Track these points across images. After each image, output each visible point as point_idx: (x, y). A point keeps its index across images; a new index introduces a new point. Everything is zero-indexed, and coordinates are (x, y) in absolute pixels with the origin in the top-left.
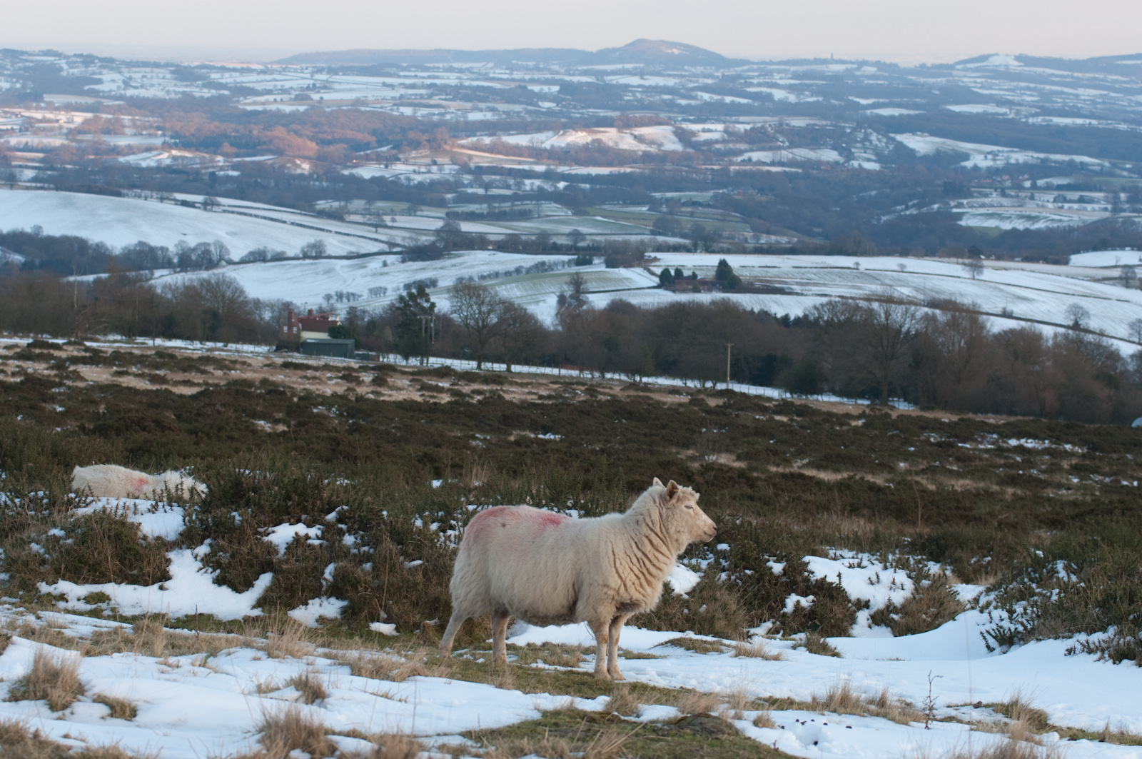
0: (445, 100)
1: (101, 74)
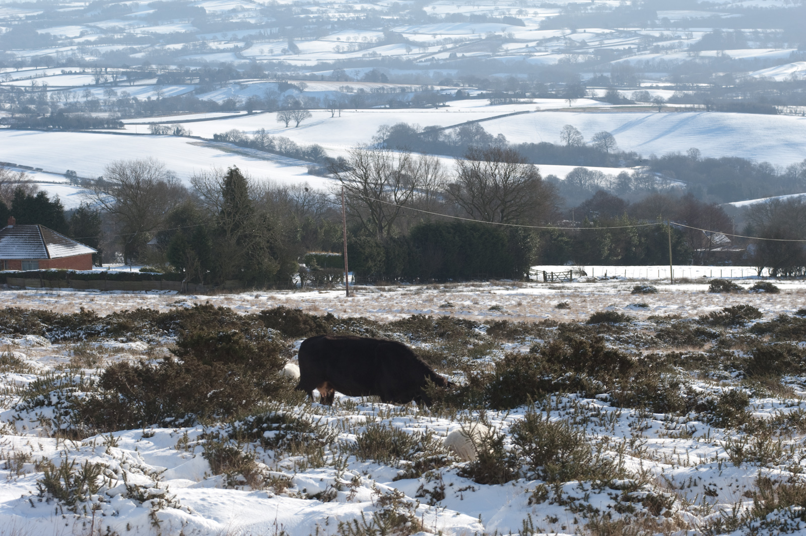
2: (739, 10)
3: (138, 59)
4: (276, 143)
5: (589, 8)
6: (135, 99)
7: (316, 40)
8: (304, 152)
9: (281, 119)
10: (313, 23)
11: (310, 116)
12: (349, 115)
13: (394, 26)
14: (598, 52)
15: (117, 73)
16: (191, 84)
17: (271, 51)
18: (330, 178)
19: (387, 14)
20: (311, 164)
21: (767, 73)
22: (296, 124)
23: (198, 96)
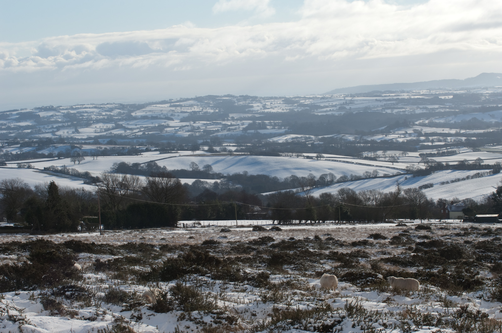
0: (404, 105)
1: (252, 103)
2: (263, 113)
3: (12, 136)
4: (70, 171)
5: (201, 113)
6: (11, 153)
7: (86, 127)
8: (82, 175)
9: (72, 161)
10: (85, 121)
11: (84, 159)
12: (100, 158)
13: (119, 121)
14: (205, 131)
15: (3, 143)
16: (34, 147)
17: (68, 132)
18: (93, 185)
19: (116, 116)
20: (85, 180)
21: (275, 139)
22: (78, 163)
23: (37, 152)
